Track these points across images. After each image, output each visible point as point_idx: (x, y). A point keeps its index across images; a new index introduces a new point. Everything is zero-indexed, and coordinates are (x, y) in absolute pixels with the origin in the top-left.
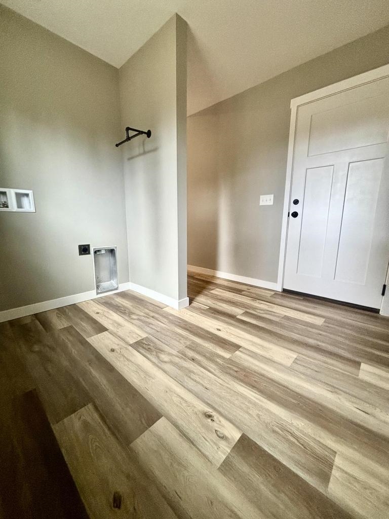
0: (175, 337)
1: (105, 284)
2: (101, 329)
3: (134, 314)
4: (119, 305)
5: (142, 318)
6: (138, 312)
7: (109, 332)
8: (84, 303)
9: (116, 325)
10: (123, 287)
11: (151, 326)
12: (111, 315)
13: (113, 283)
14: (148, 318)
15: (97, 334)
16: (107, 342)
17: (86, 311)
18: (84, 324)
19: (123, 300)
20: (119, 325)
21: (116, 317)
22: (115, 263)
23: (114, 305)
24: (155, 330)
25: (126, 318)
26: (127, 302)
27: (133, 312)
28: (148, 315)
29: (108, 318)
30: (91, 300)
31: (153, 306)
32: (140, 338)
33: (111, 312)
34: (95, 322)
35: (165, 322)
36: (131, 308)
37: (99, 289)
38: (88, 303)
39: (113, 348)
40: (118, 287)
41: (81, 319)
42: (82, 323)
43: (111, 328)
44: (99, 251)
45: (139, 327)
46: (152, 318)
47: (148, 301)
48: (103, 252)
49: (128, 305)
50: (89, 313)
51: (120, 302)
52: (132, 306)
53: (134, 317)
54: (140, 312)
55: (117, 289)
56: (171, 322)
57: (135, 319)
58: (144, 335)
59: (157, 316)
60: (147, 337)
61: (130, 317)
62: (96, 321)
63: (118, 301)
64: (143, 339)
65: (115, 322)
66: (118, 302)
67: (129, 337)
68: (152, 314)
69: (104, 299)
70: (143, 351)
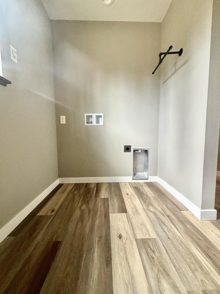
0: (188, 260)
1: (139, 174)
2: (123, 210)
3: (152, 205)
4: (144, 193)
5: (158, 213)
6: (156, 205)
7: (126, 215)
8: (124, 183)
9: (134, 210)
10: (152, 179)
11: (164, 227)
12: (135, 200)
13: (145, 174)
14: (163, 215)
15: (118, 213)
16: (121, 225)
17: (122, 190)
18: (115, 200)
19: (149, 190)
20: (137, 211)
21: (137, 202)
22: (147, 160)
23: (141, 192)
24: (167, 234)
25: (145, 207)
26: (151, 192)
27: (153, 203)
28: (164, 212)
29: (132, 201)
30: (129, 183)
31: (172, 204)
32: (147, 237)
33: (136, 196)
34: (122, 201)
35: (181, 229)
36: (152, 199)
37: (135, 176)
38: (125, 184)
39: (122, 234)
40: (148, 178)
41: (116, 195)
42: (115, 199)
43: (130, 211)
44: (137, 150)
45: (152, 221)
46: (167, 217)
47: (169, 197)
48: (140, 151)
49: (151, 196)
50: (122, 192)
51: (146, 190)
52: (153, 197)
53: (151, 208)
54: (158, 206)
55: (147, 179)
56: (188, 232)
57: (151, 211)
58: (153, 235)
59: (173, 216)
60: (155, 239)
61: (148, 207)
62: (124, 201)
63: (145, 188)
64: (150, 239)
65: (135, 207)
66: (144, 190)
67: (139, 229)
68: (168, 213)
69: (137, 185)
70: (144, 256)
